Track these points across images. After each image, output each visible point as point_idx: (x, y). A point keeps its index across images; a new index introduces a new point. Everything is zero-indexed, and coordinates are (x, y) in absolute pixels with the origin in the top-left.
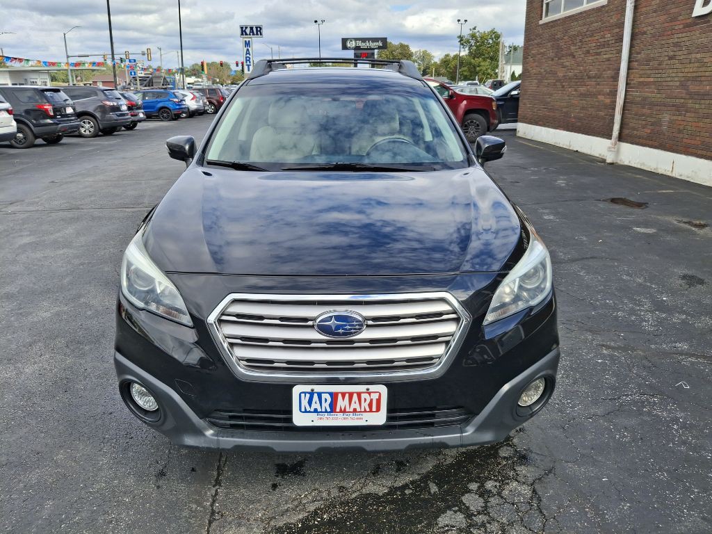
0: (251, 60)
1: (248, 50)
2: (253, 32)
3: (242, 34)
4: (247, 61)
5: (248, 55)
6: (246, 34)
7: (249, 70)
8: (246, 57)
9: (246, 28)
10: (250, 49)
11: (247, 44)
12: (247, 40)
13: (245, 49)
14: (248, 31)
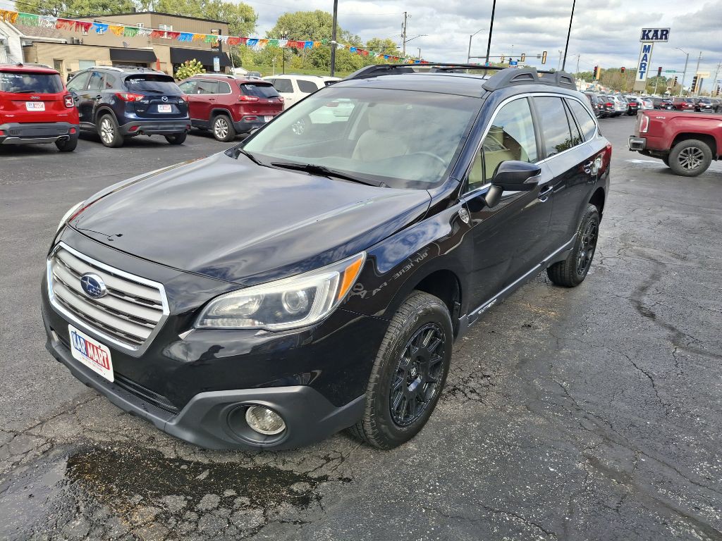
0: (647, 67)
1: (646, 55)
2: (657, 36)
3: (643, 38)
4: (641, 67)
5: (644, 62)
6: (648, 38)
7: (641, 78)
8: (642, 64)
9: (650, 31)
10: (648, 55)
11: (647, 49)
12: (647, 44)
13: (643, 54)
14: (651, 35)
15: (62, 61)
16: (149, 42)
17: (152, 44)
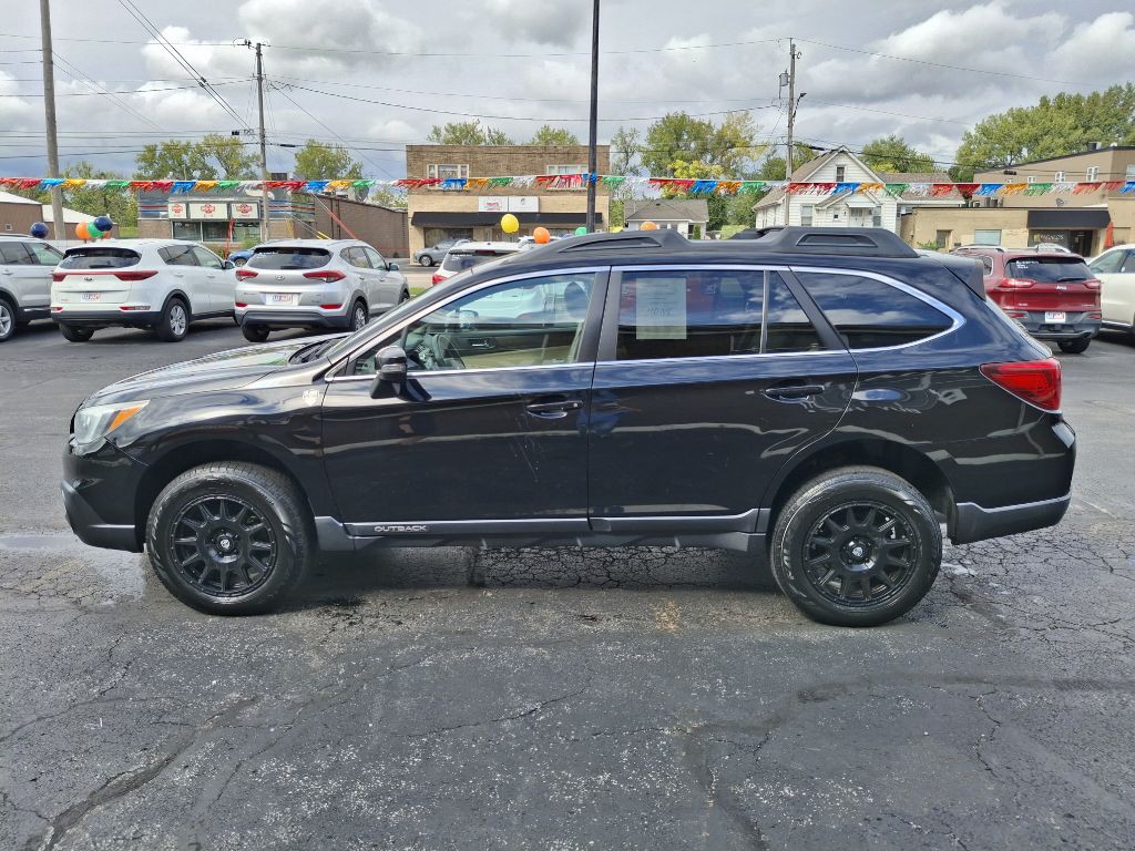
15: (949, 232)
16: (1104, 196)
17: (1107, 198)
